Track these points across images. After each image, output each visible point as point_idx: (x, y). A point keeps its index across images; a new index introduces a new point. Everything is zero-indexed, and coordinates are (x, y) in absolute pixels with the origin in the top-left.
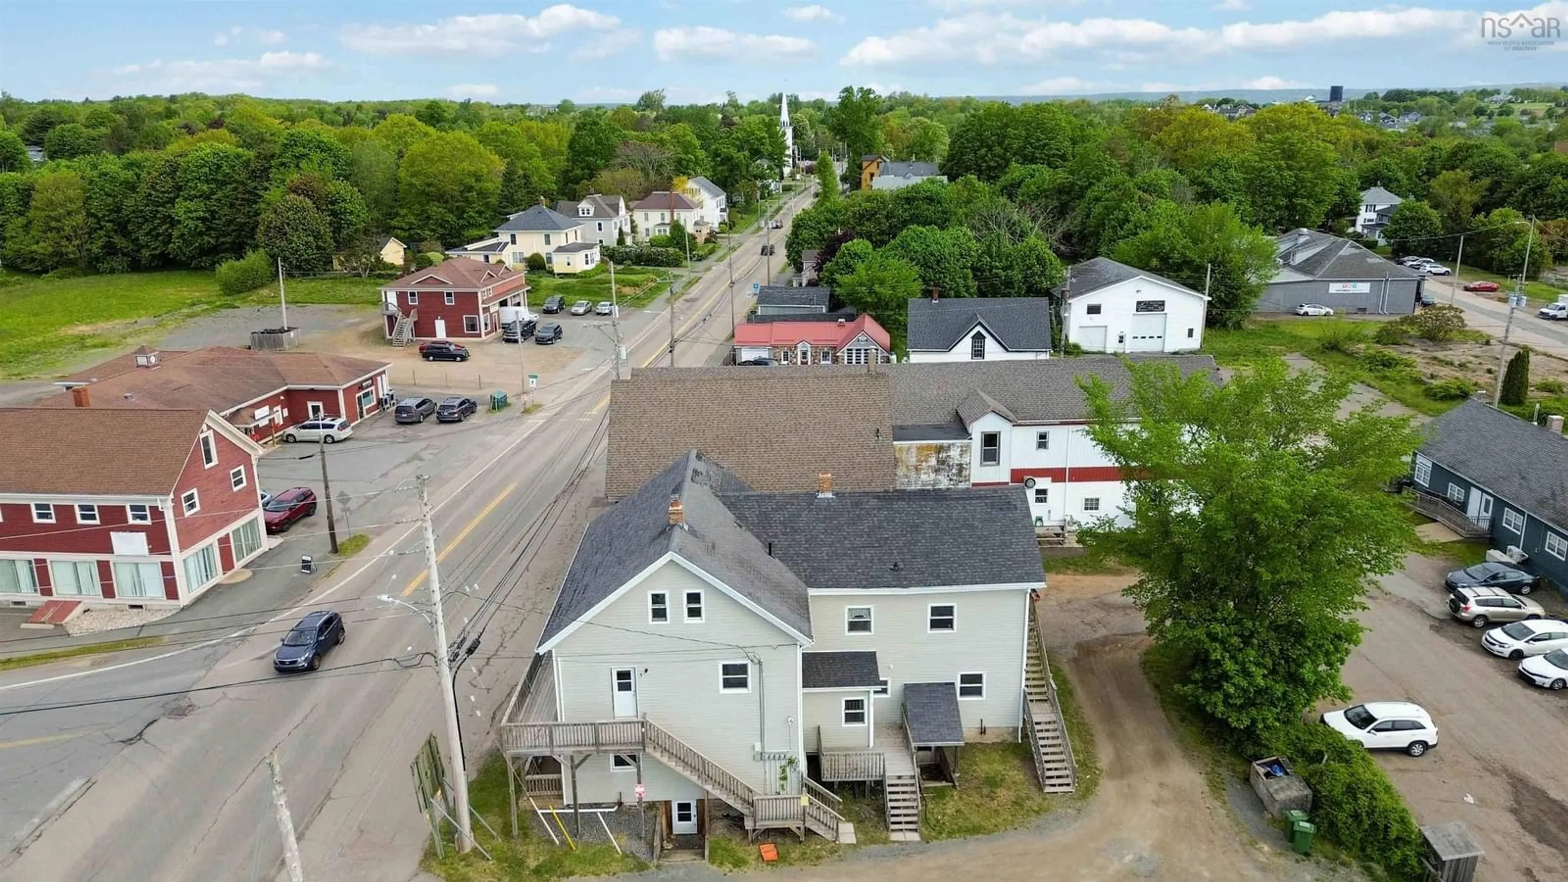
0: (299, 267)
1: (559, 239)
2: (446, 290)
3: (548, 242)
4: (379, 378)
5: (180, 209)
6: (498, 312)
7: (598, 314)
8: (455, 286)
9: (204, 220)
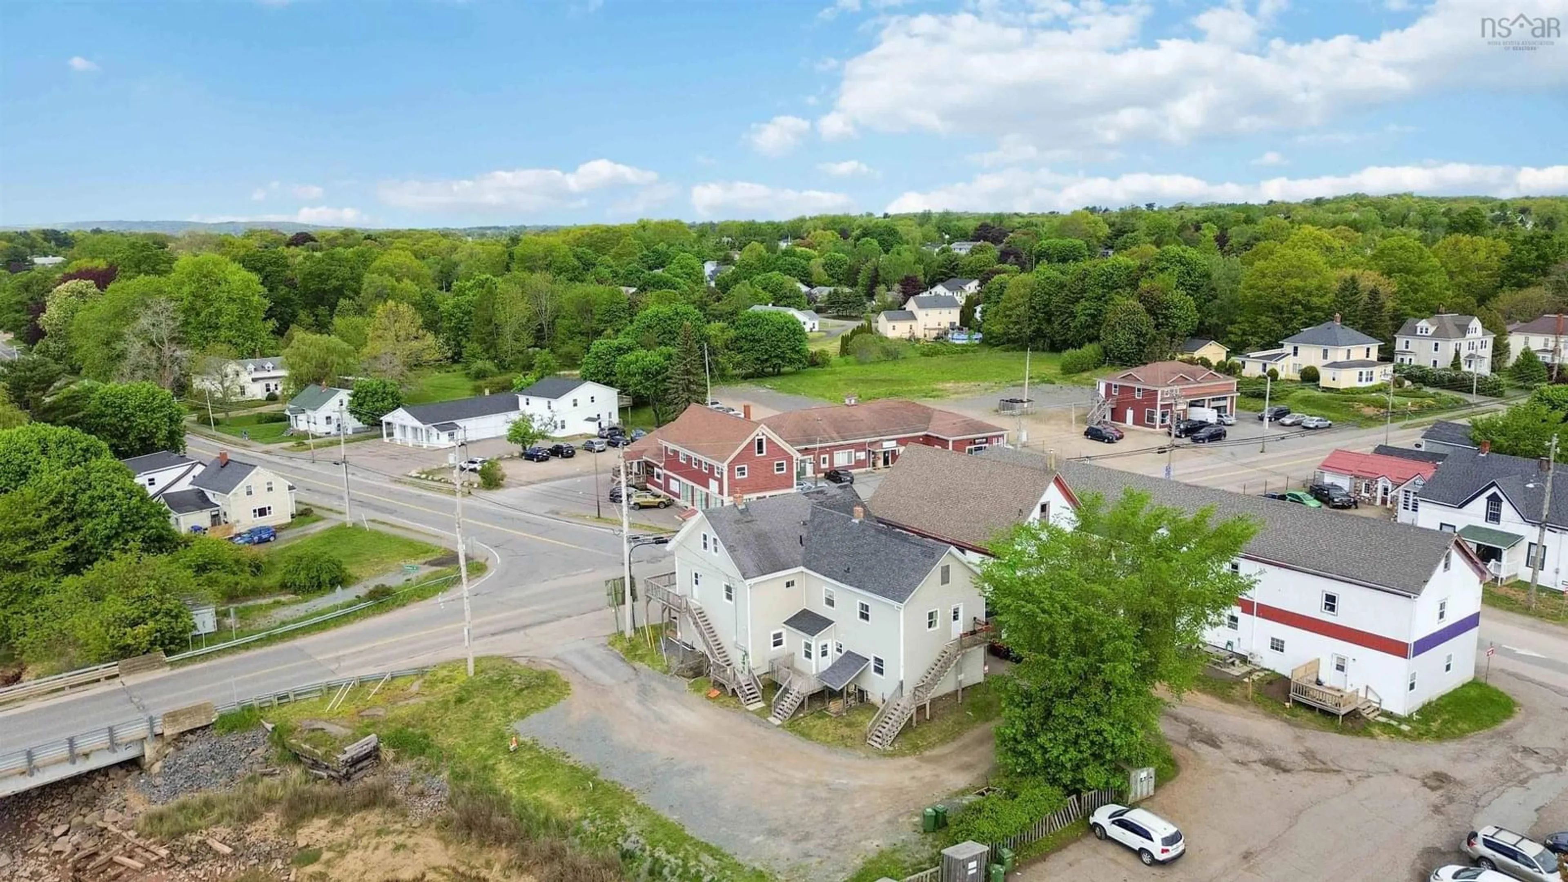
0: (1120, 359)
1: (1339, 355)
2: (1137, 386)
3: (1325, 356)
4: (995, 440)
5: (1078, 308)
6: (1185, 411)
7: (1305, 427)
8: (1143, 384)
9: (1093, 316)
